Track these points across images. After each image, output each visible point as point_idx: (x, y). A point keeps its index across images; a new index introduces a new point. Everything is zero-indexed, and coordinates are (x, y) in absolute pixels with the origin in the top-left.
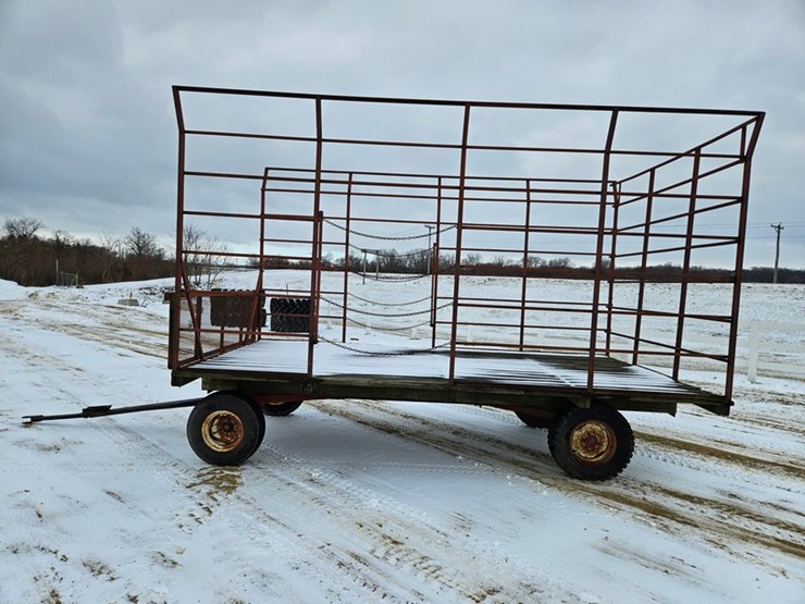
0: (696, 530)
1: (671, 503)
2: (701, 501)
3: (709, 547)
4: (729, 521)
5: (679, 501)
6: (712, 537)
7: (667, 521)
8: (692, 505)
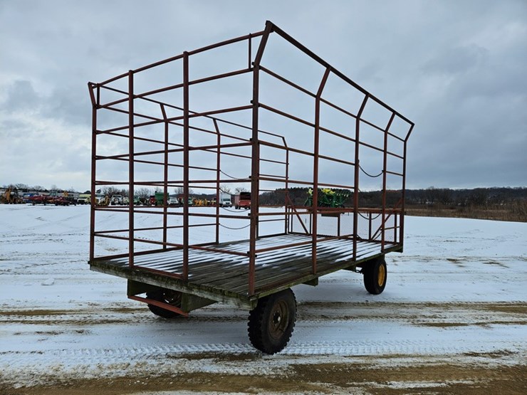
0: (104, 307)
1: (118, 316)
2: (103, 322)
3: (98, 303)
4: (86, 316)
5: (113, 319)
6: (97, 307)
7: (118, 307)
8: (106, 318)
